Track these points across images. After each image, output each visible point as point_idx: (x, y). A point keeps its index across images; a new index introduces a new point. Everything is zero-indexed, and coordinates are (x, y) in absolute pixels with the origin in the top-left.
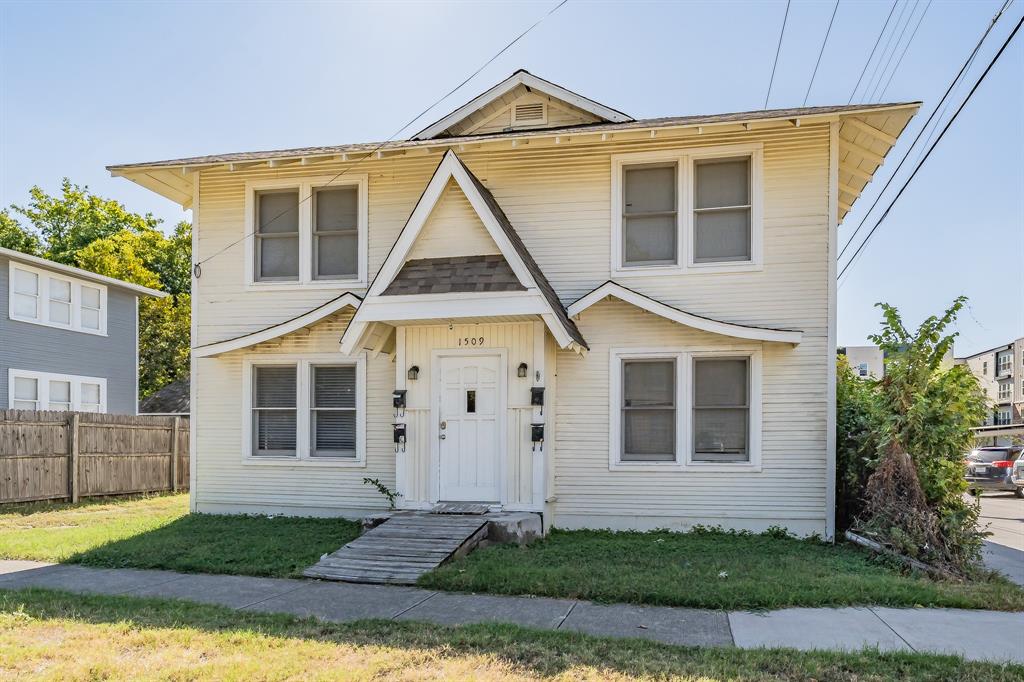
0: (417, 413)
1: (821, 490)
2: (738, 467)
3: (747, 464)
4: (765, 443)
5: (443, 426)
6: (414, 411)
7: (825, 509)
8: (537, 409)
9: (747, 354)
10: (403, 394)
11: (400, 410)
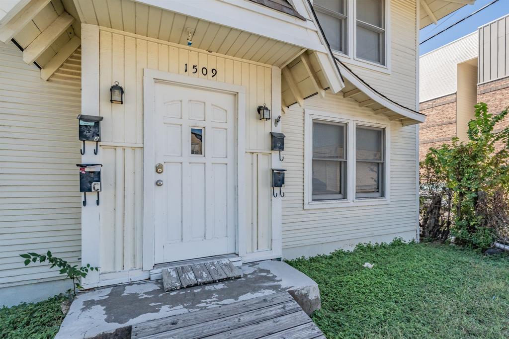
0: (120, 151)
1: (414, 213)
2: (379, 201)
3: (383, 199)
4: (392, 185)
5: (159, 169)
6: (115, 148)
7: (415, 224)
8: (275, 154)
9: (383, 126)
10: (97, 122)
11: (90, 146)
